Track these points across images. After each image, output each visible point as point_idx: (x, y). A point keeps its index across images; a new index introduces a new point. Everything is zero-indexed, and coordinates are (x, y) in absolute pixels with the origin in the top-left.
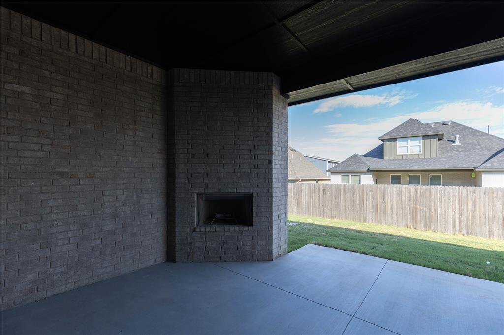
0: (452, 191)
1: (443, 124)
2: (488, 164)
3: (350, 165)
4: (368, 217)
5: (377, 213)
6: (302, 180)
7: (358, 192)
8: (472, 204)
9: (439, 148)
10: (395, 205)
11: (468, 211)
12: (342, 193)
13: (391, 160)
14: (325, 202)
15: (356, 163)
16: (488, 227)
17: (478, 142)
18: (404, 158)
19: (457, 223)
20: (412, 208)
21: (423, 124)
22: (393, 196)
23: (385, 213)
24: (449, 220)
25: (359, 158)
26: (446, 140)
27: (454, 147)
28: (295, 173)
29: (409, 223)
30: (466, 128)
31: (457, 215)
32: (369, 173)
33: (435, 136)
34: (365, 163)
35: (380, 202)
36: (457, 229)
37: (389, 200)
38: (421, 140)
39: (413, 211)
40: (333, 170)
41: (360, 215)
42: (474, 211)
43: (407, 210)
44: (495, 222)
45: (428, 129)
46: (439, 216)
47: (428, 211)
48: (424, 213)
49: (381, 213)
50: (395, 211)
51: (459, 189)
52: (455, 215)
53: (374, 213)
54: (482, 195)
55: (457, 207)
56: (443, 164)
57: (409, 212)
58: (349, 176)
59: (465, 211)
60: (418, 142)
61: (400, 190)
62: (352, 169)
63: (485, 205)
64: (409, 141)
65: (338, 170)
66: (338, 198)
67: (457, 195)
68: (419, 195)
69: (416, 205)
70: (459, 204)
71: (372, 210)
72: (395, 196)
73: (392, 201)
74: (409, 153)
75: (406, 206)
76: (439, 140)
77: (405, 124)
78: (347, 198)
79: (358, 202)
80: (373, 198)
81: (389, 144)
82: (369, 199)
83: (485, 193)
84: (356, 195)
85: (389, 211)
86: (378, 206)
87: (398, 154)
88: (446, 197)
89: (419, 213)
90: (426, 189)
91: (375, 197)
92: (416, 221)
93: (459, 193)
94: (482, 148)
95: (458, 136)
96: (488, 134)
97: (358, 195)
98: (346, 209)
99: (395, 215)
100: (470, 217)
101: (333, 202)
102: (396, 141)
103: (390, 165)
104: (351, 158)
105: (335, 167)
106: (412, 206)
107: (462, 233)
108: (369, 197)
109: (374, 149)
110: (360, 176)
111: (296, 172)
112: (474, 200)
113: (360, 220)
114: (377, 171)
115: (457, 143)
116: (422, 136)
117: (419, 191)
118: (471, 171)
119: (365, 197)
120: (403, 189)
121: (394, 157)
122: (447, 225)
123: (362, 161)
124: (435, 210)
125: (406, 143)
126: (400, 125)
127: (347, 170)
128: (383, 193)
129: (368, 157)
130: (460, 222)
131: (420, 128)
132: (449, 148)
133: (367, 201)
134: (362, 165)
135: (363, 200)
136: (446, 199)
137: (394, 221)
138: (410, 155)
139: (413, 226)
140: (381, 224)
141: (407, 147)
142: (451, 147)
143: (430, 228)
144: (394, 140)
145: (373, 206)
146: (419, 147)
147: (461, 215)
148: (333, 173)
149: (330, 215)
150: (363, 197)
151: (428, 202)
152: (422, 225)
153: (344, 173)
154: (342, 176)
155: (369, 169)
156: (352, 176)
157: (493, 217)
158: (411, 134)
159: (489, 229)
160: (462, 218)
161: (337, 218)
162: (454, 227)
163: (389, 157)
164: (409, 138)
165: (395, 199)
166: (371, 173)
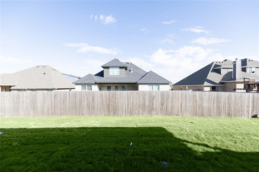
0: (125, 93)
1: (128, 63)
2: (140, 81)
3: (86, 80)
4: (84, 112)
5: (89, 109)
6: (58, 89)
7: (78, 96)
8: (132, 100)
9: (126, 73)
10: (99, 103)
11: (131, 103)
12: (68, 98)
13: (107, 78)
14: (56, 105)
15: (89, 79)
16: (138, 110)
17: (138, 72)
18: (112, 77)
19: (127, 110)
20: (107, 104)
21: (120, 62)
22: (98, 98)
23: (94, 108)
24: (124, 108)
25: (91, 76)
26: (128, 70)
27: (131, 73)
28: (53, 85)
29: (106, 113)
30: (135, 66)
31: (127, 106)
32: (96, 84)
33: (124, 68)
34: (94, 79)
35: (91, 102)
36: (127, 113)
37: (96, 100)
38: (119, 69)
39: (108, 106)
40: (77, 83)
41: (80, 111)
42: (133, 103)
43: (105, 105)
44: (140, 108)
45: (122, 64)
46: (119, 107)
47: (115, 105)
48: (113, 106)
49: (91, 109)
50: (99, 106)
51: (127, 92)
52: (126, 106)
53: (88, 109)
54: (136, 95)
55: (127, 101)
56: (126, 80)
57: (106, 106)
58: (86, 86)
59: (130, 103)
60: (118, 70)
61: (102, 94)
62: (87, 82)
63: (137, 99)
64: (114, 69)
65: (79, 82)
66: (65, 101)
67: (127, 95)
68: (111, 96)
69: (109, 102)
70: (127, 100)
71: (87, 108)
72: (99, 98)
73: (98, 101)
74: (114, 75)
75: (105, 103)
76: (126, 70)
77: (113, 61)
78: (72, 101)
79: (78, 103)
80: (87, 100)
81: (106, 70)
82: (85, 100)
83: (137, 94)
84: (77, 98)
85: (96, 107)
86: (90, 105)
87: (110, 75)
88: (122, 96)
89: (111, 106)
90: (114, 93)
91: (88, 99)
92: (109, 111)
93: (127, 94)
94: (139, 74)
95: (132, 69)
96: (141, 69)
97: (78, 98)
98: (71, 108)
99: (99, 109)
100: (132, 106)
101: (62, 104)
102: (109, 68)
103: (106, 80)
104: (87, 76)
105: (78, 81)
106: (108, 103)
107: (129, 114)
108: (85, 99)
109: (100, 72)
110: (91, 86)
111: (53, 83)
112: (133, 98)
113: (80, 114)
114: (100, 83)
115: (132, 72)
116: (120, 67)
117: (111, 94)
118: (135, 83)
119: (82, 99)
120: (103, 93)
121: (108, 77)
122: (123, 112)
123: (93, 78)
124: (118, 104)
125: (113, 70)
126: (111, 61)
127: (84, 82)
128: (93, 96)
129: (97, 76)
130: (128, 109)
131: (119, 63)
132: (129, 74)
133: (84, 102)
134: (92, 80)
135: (81, 101)
136: (123, 98)
137: (99, 112)
138: (115, 76)
139: (108, 114)
140: (92, 115)
141: (114, 72)
142: (130, 73)
143: (116, 114)
144: (108, 68)
145: (87, 105)
146: (118, 72)
147: (128, 105)
148: (76, 84)
149: (60, 114)
150: (81, 100)
151: (115, 100)
152: (112, 113)
153: (83, 84)
154: (82, 86)
155: (96, 82)
156: (87, 86)
157: (140, 105)
158: (115, 66)
159: (138, 111)
160: (129, 107)
161: (65, 115)
162: (126, 112)
163: (106, 77)
164: (114, 68)
165: (99, 99)
166: (97, 85)
